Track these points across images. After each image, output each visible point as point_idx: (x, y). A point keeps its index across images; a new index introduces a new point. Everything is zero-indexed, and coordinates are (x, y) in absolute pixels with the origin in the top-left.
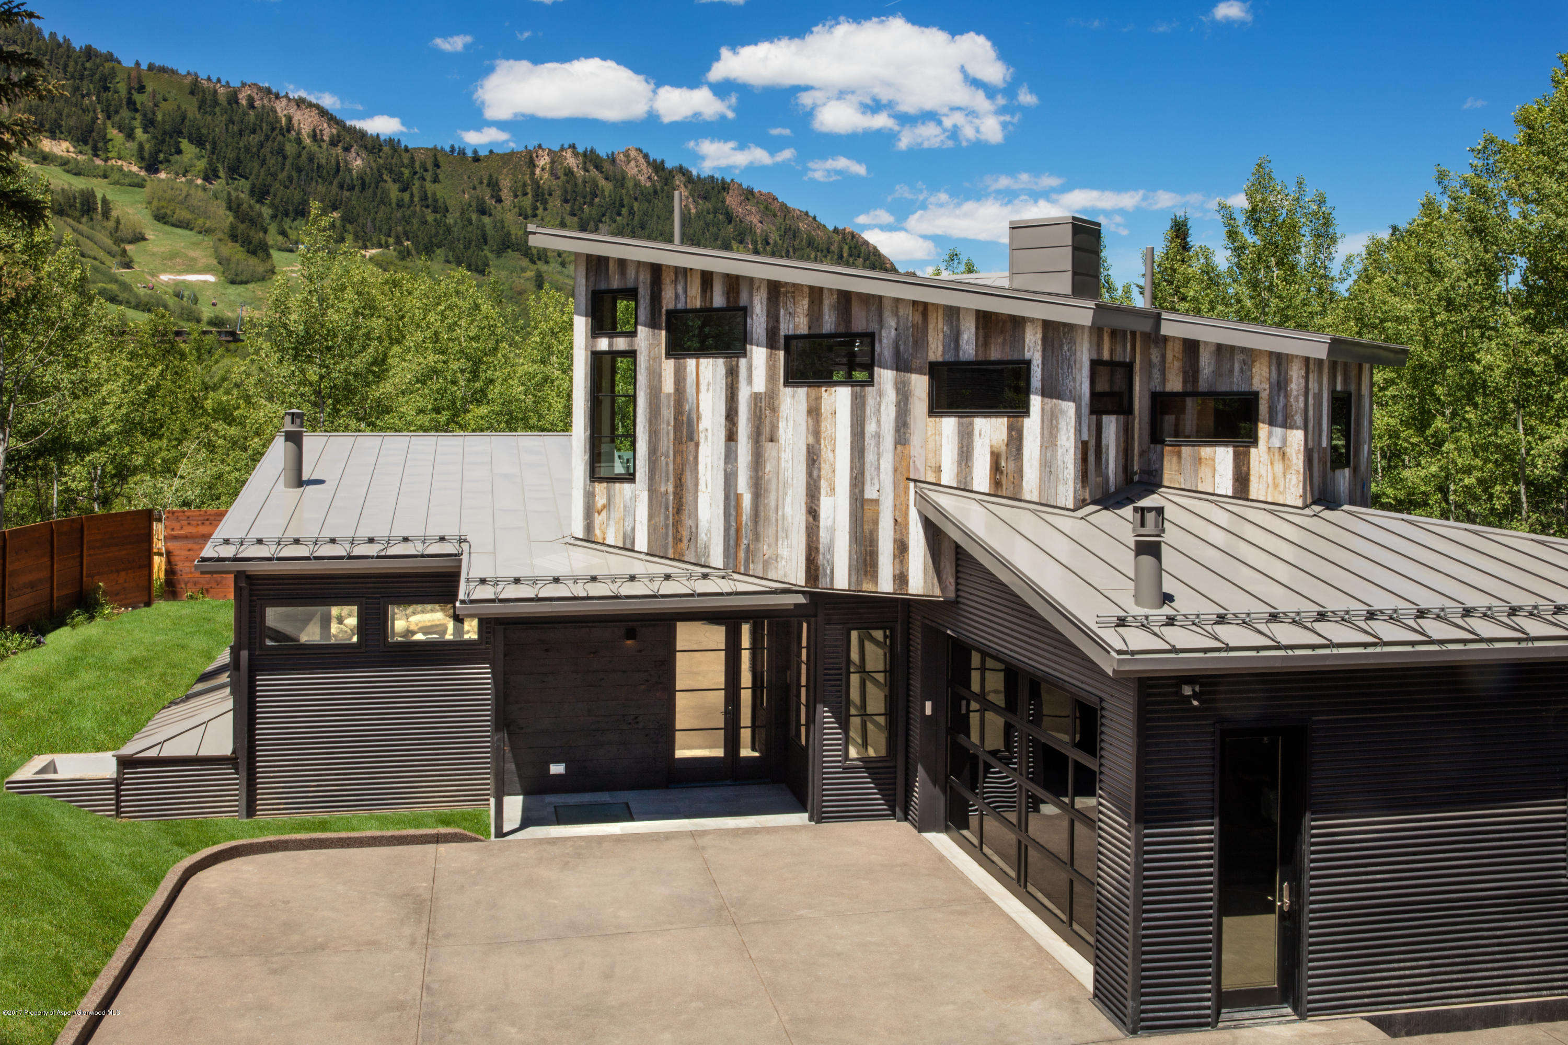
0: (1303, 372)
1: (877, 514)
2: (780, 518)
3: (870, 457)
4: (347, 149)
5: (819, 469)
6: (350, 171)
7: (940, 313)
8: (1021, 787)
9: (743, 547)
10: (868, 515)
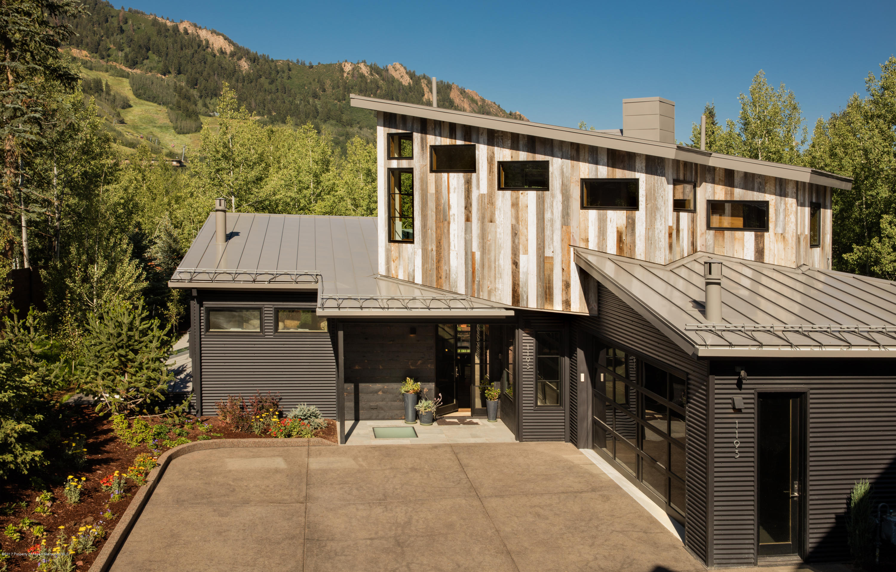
0: (795, 190)
1: (552, 265)
2: (497, 266)
3: (548, 233)
4: (240, 59)
5: (519, 239)
6: (242, 71)
7: (587, 150)
8: (638, 424)
9: (476, 282)
10: (547, 266)
